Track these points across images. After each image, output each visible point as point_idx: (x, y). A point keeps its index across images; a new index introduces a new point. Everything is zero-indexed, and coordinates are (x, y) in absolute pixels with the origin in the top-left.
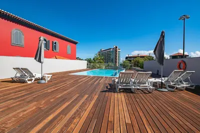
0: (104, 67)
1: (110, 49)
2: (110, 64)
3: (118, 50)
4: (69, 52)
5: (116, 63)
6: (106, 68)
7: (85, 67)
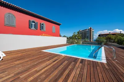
0: (81, 42)
1: (86, 30)
2: (86, 40)
3: (92, 30)
4: (54, 31)
5: (90, 39)
6: (83, 43)
7: (65, 43)
